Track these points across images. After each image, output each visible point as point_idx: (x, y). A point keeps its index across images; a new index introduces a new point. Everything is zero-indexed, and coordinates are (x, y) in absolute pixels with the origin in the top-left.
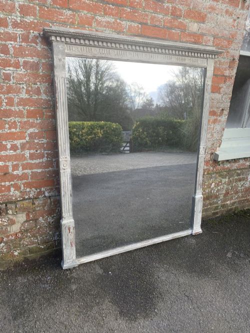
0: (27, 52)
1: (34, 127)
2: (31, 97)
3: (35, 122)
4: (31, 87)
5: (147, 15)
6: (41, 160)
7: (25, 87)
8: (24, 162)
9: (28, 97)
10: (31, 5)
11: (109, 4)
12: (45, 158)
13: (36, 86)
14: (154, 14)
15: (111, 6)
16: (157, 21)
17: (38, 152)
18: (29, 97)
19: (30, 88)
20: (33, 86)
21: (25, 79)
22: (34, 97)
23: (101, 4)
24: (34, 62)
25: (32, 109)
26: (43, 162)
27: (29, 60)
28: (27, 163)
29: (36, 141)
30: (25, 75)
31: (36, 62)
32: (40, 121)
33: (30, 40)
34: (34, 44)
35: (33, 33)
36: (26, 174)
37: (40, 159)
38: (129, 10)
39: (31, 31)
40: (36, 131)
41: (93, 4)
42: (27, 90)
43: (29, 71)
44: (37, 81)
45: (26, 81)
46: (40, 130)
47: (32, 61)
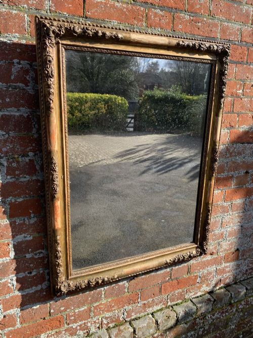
0: (8, 100)
1: (25, 232)
2: (17, 179)
3: (27, 222)
4: (18, 162)
5: (216, 26)
6: (39, 287)
7: (5, 164)
8: (8, 297)
9: (11, 181)
10: (14, 12)
11: (155, 9)
12: (46, 282)
13: (27, 159)
14: (226, 24)
15: (158, 11)
16: (230, 34)
17: (34, 273)
18: (13, 179)
19: (14, 165)
20: (20, 159)
21: (4, 149)
22: (22, 180)
23: (142, 9)
24: (21, 116)
25: (20, 200)
26: (42, 288)
27: (12, 113)
28: (12, 297)
29: (28, 256)
30: (6, 141)
31: (25, 115)
32: (35, 219)
33: (12, 77)
34: (20, 85)
35: (19, 63)
36: (11, 316)
37: (36, 286)
38: (187, 17)
39: (16, 61)
40: (29, 238)
41: (127, 9)
42: (8, 168)
43: (12, 133)
44: (28, 149)
45: (7, 152)
46: (36, 235)
47: (17, 114)
